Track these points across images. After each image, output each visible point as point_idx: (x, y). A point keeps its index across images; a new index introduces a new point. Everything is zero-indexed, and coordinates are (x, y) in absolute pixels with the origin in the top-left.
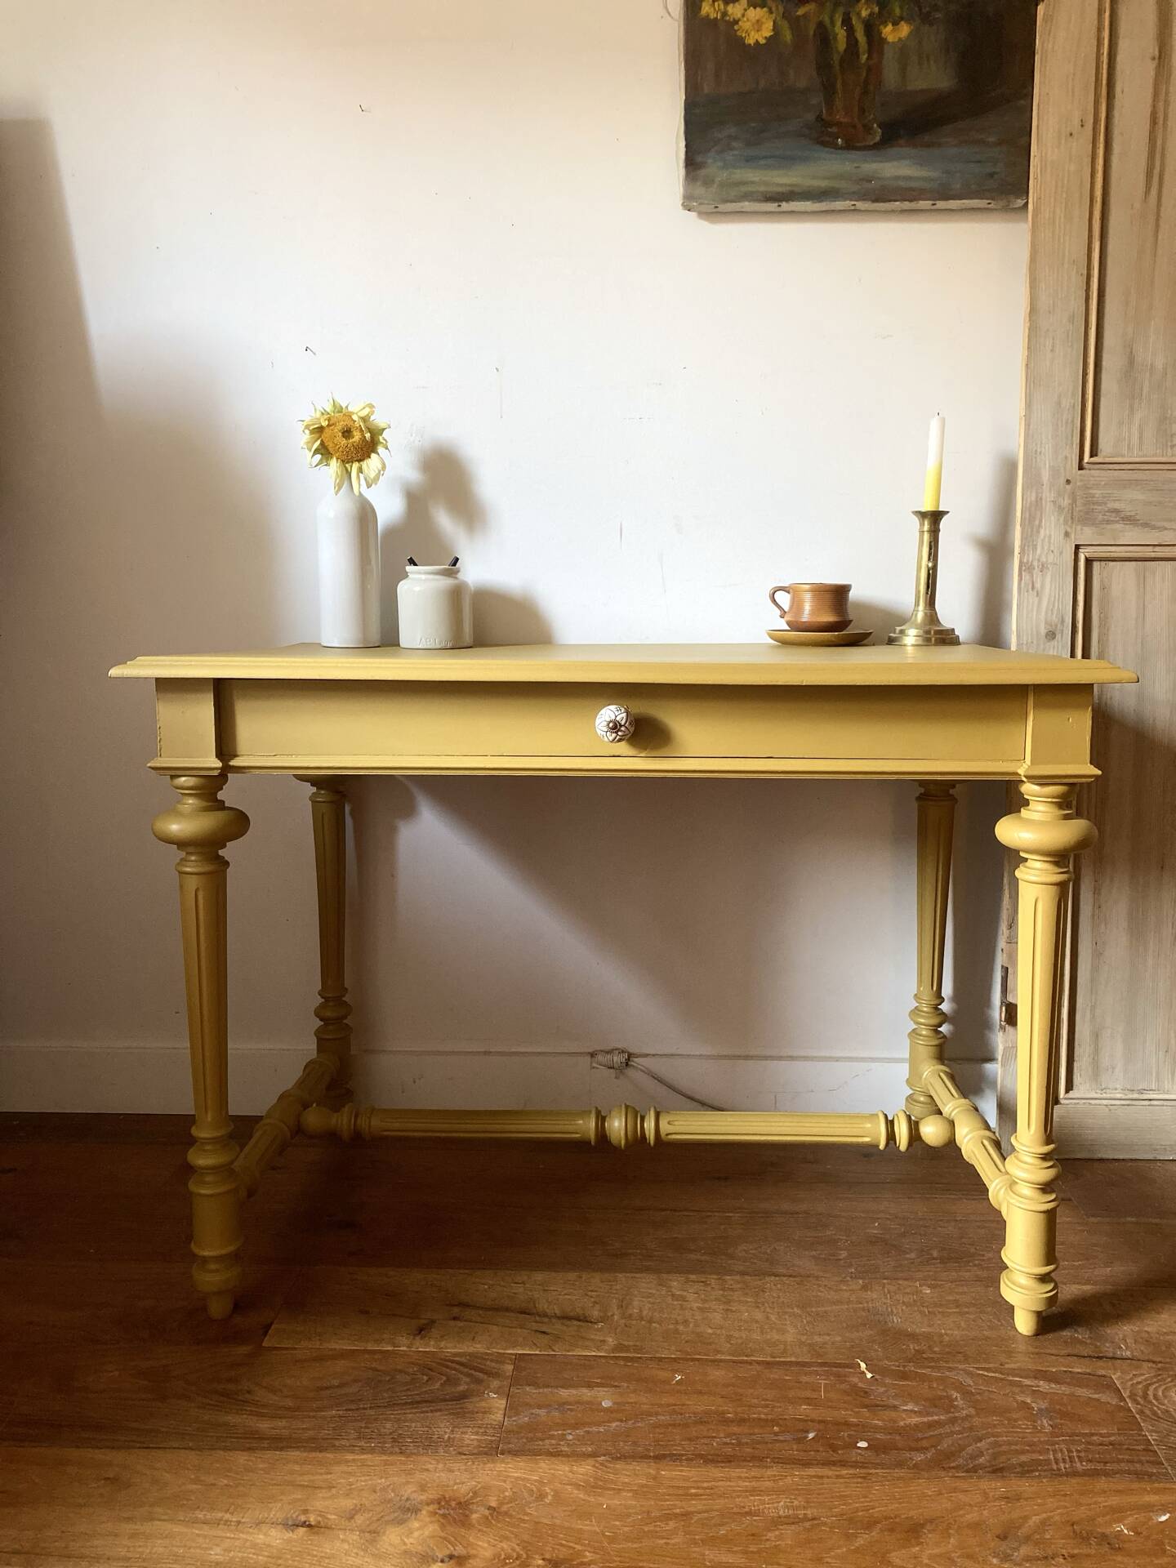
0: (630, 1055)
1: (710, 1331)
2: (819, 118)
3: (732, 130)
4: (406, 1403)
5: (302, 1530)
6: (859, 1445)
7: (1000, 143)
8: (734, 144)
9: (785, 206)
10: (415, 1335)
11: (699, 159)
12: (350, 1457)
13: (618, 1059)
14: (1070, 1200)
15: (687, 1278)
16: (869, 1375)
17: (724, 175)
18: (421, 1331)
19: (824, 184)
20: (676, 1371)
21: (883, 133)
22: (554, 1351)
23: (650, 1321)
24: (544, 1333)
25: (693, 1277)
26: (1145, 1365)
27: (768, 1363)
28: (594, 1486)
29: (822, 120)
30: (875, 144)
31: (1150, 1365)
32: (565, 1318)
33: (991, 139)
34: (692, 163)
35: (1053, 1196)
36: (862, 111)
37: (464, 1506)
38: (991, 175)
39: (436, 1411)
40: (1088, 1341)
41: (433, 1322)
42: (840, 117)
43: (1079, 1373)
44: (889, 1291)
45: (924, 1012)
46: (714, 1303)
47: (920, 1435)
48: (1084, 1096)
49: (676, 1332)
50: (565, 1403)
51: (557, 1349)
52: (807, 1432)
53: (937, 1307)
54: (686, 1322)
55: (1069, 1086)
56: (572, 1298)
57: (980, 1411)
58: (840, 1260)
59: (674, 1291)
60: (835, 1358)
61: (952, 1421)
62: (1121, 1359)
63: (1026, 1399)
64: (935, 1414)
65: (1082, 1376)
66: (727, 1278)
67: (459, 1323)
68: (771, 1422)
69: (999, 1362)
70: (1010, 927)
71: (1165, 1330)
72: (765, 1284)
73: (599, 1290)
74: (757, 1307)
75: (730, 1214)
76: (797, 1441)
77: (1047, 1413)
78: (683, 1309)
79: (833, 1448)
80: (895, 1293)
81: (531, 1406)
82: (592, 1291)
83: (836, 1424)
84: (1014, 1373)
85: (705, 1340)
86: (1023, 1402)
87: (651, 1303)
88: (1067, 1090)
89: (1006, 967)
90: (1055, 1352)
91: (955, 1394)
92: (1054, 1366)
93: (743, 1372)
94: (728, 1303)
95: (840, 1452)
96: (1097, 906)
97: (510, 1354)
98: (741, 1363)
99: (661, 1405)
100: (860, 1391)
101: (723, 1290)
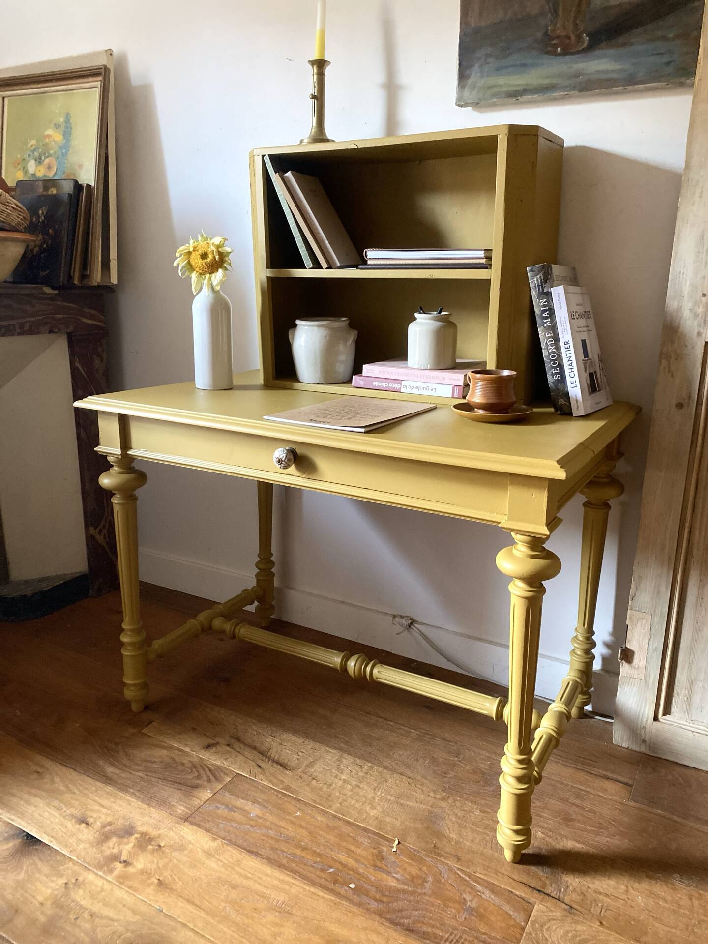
0: (413, 622)
1: (338, 794)
2: (546, 34)
3: (489, 50)
4: (171, 781)
5: (84, 825)
6: (350, 886)
7: (677, 37)
8: (490, 60)
9: (521, 99)
10: (204, 748)
11: (468, 72)
12: (128, 798)
13: (404, 622)
14: (632, 786)
15: (355, 760)
16: (394, 849)
17: (481, 82)
18: (208, 747)
19: (546, 81)
20: (300, 809)
21: (589, 40)
22: (255, 778)
23: (313, 779)
24: (260, 767)
25: (358, 761)
26: (564, 906)
27: (348, 823)
28: (209, 854)
29: (547, 35)
30: (583, 49)
31: (567, 907)
32: (277, 762)
33: (671, 35)
34: (463, 76)
35: (525, 786)
36: (576, 25)
37: (150, 840)
38: (668, 63)
39: (178, 789)
40: (543, 879)
41: (218, 743)
42: (560, 32)
43: (517, 895)
44: (455, 805)
45: (579, 640)
46: (354, 779)
47: (387, 894)
48: (677, 721)
49: (321, 789)
50: (235, 807)
51: (257, 777)
52: (331, 868)
53: (473, 824)
54: (331, 785)
55: (667, 712)
56: (290, 752)
57: (434, 894)
58: (446, 777)
59: (342, 765)
60: (386, 833)
61: (412, 893)
62: (553, 897)
63: (468, 897)
64: (408, 886)
65: (516, 898)
66: (375, 767)
67: (228, 748)
68: (319, 855)
69: (475, 870)
70: (632, 599)
71: (602, 891)
72: (391, 778)
73: (306, 752)
74: (374, 789)
75: (413, 731)
76: (322, 870)
77: (471, 911)
78: (336, 777)
79: (335, 882)
80: (457, 808)
81: (220, 803)
82: (302, 752)
83: (350, 870)
84: (478, 880)
85: (330, 798)
86: (464, 899)
87: (324, 768)
88: (665, 714)
89: (627, 623)
90: (516, 877)
91: (430, 879)
92: (505, 885)
93: (332, 823)
94: (361, 782)
95: (337, 885)
96: (700, 597)
97: (235, 772)
98: (335, 817)
99: (276, 825)
100: (380, 857)
101: (366, 773)
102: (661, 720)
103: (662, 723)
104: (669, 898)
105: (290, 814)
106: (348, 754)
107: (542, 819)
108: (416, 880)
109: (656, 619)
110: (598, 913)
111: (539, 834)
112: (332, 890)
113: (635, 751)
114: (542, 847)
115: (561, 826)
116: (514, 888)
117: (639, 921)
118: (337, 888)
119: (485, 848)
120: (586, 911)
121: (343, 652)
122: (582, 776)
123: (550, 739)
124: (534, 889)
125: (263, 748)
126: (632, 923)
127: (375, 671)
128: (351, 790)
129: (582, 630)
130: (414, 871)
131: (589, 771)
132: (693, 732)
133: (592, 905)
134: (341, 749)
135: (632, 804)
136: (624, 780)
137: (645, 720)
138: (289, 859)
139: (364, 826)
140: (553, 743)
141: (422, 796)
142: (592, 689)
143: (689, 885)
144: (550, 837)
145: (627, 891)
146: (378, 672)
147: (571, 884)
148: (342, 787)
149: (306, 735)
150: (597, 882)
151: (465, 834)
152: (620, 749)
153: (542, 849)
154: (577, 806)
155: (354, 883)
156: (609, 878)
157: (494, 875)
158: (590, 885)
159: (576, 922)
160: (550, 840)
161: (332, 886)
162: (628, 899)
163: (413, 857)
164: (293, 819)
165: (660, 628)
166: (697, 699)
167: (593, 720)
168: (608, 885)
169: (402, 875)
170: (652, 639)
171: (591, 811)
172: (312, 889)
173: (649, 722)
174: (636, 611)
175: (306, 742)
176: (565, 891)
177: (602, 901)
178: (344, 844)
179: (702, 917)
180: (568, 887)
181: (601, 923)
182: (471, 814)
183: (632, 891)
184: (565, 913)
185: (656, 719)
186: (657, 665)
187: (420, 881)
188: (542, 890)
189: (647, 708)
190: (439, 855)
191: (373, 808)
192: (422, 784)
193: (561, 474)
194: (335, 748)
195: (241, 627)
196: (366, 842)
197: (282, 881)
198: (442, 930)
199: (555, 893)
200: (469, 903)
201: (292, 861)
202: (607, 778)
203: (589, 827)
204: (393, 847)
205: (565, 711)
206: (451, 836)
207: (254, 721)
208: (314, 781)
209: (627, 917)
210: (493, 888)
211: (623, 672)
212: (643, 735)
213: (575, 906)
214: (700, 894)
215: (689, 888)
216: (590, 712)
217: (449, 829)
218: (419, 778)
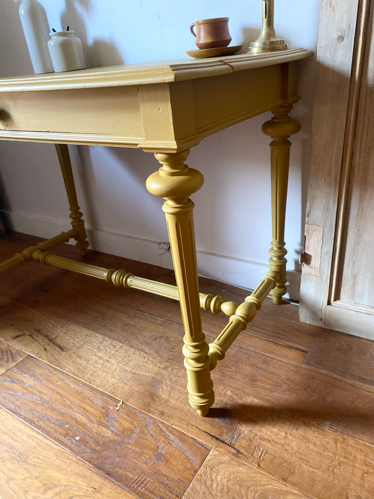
1: (92, 367)
6: (76, 438)
10: (13, 338)
13: (165, 247)
14: (307, 352)
15: (112, 342)
16: (118, 408)
18: (16, 337)
20: (61, 380)
24: (45, 350)
26: (233, 451)
31: (235, 452)
32: (58, 346)
40: (222, 428)
41: (24, 334)
43: (199, 442)
44: (172, 372)
45: (274, 250)
46: (107, 356)
47: (101, 444)
48: (345, 304)
49: (81, 364)
50: (18, 380)
51: (41, 358)
52: (67, 424)
53: (181, 387)
54: (89, 361)
55: (337, 298)
56: (69, 338)
57: (137, 443)
58: (172, 351)
59: (101, 346)
60: (116, 396)
61: (120, 443)
62: (226, 444)
63: (161, 445)
64: (119, 436)
65: (198, 444)
66: (125, 346)
67: (29, 338)
68: (62, 414)
69: (172, 423)
70: (308, 216)
71: (266, 437)
72: (133, 354)
73: (80, 338)
74: (118, 363)
75: (159, 319)
76: (61, 426)
77: (159, 457)
78: (94, 355)
79: (66, 435)
80: (173, 374)
81: (9, 377)
82: (78, 338)
83: (80, 425)
84: (173, 431)
85: (85, 371)
86: (158, 447)
87: (88, 349)
88: (335, 300)
89: (305, 235)
90: (202, 428)
91: (138, 430)
92: (192, 435)
93: (80, 389)
94: (111, 357)
95: (67, 437)
96: (361, 210)
97: (27, 354)
98: (84, 385)
99: (40, 392)
100: (106, 415)
101: (117, 351)
102: (333, 304)
103: (333, 306)
104: (318, 443)
105: (53, 383)
106: (109, 338)
107: (234, 381)
108: (126, 432)
109: (326, 230)
110: (259, 456)
111: (229, 393)
112: (62, 442)
113: (315, 326)
114: (228, 402)
115: (246, 386)
116: (198, 437)
117: (290, 463)
118: (66, 440)
119: (185, 405)
120: (250, 455)
121: (109, 269)
122: (271, 346)
123: (238, 323)
124: (214, 437)
125: (53, 337)
126: (284, 464)
127: (129, 280)
128: (102, 364)
129: (275, 242)
130: (127, 425)
131: (278, 342)
132: (356, 311)
133: (255, 449)
134: (105, 335)
135: (304, 366)
136: (302, 348)
137: (321, 305)
138: (40, 418)
139: (102, 391)
140: (241, 326)
141: (151, 366)
142: (287, 283)
143: (336, 431)
144: (237, 394)
145: (285, 437)
146: (130, 281)
147: (243, 432)
148: (96, 362)
149: (86, 326)
150: (263, 430)
151: (173, 394)
152: (304, 325)
153: (228, 404)
154: (262, 369)
155: (80, 436)
156: (273, 427)
157: (185, 426)
158: (257, 433)
159: (240, 464)
160: (235, 397)
161: (62, 438)
162: (285, 443)
163: (131, 413)
164: (54, 388)
165: (330, 236)
166: (359, 288)
167: (289, 305)
168: (272, 432)
169: (118, 429)
170: (324, 246)
171: (272, 373)
172: (48, 442)
173: (324, 306)
174: (311, 224)
175: (84, 331)
176: (237, 438)
177: (265, 445)
178: (83, 405)
179: (342, 459)
180: (240, 435)
181: (259, 465)
182: (183, 379)
183: (290, 437)
184: (233, 456)
185: (329, 303)
186: (329, 265)
187: (129, 433)
188: (219, 438)
189: (322, 296)
190: (150, 411)
191: (113, 377)
192: (154, 358)
193: (170, 78)
194: (101, 334)
195: (48, 257)
196: (99, 403)
197: (29, 436)
198: (133, 473)
199: (229, 440)
200: (160, 450)
201: (41, 420)
202: (290, 347)
203: (268, 385)
204: (117, 406)
205: (256, 302)
206: (163, 396)
207: (53, 318)
208: (79, 358)
209: (281, 460)
210: (182, 437)
211: (304, 271)
212: (320, 315)
213: (241, 451)
214: (344, 439)
215: (335, 434)
216: (288, 299)
217: (163, 391)
218: (152, 352)
